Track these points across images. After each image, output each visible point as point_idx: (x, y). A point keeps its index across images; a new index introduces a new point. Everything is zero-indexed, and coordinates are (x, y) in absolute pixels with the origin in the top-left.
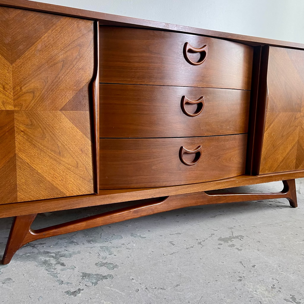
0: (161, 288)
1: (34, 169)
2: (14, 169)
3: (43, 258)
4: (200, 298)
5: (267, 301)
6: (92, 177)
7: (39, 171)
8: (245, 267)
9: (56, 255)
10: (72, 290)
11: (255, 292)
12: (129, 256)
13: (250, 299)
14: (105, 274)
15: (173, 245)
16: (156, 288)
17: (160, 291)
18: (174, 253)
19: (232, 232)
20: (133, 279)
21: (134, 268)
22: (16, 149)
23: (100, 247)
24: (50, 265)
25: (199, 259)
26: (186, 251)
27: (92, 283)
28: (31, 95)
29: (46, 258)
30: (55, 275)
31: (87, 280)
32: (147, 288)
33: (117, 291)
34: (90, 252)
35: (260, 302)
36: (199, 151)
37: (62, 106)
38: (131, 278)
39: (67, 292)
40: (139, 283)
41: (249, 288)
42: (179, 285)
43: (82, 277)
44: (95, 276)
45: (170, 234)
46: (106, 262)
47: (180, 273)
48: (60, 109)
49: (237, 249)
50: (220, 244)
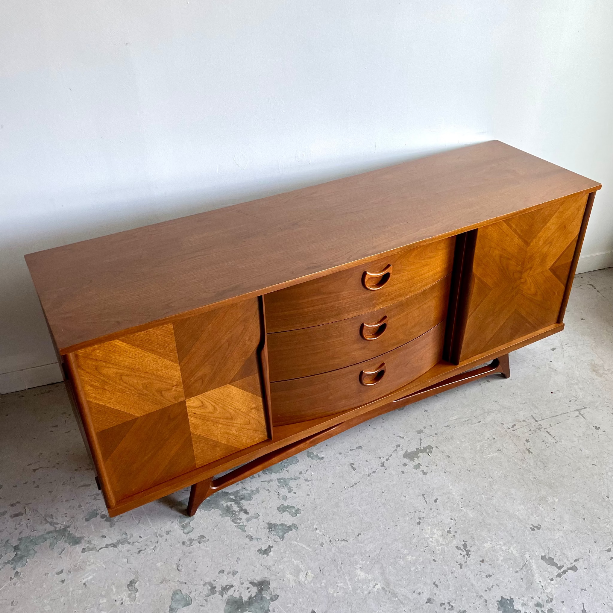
0: (344, 540)
1: (209, 439)
2: (191, 445)
3: (224, 503)
4: (379, 551)
5: (440, 551)
6: (265, 427)
7: (213, 439)
8: (426, 502)
9: (235, 497)
10: (264, 548)
11: (431, 539)
12: (309, 493)
13: (425, 548)
14: (289, 524)
15: (354, 469)
16: (339, 540)
17: (343, 543)
18: (355, 484)
19: (421, 440)
20: (317, 529)
21: (316, 512)
22: (191, 429)
23: (278, 479)
24: (234, 513)
25: (381, 493)
26: (367, 480)
27: (280, 536)
28: (201, 381)
29: (227, 503)
30: (242, 528)
31: (274, 533)
32: (330, 541)
33: (304, 546)
34: (268, 490)
35: (434, 552)
36: (383, 369)
37: (231, 380)
38: (315, 526)
39: (260, 551)
40: (323, 533)
41: (426, 533)
42: (360, 534)
43: (268, 530)
44: (280, 527)
45: (351, 450)
46: (288, 505)
47: (362, 516)
48: (229, 382)
49: (423, 471)
50: (405, 465)
